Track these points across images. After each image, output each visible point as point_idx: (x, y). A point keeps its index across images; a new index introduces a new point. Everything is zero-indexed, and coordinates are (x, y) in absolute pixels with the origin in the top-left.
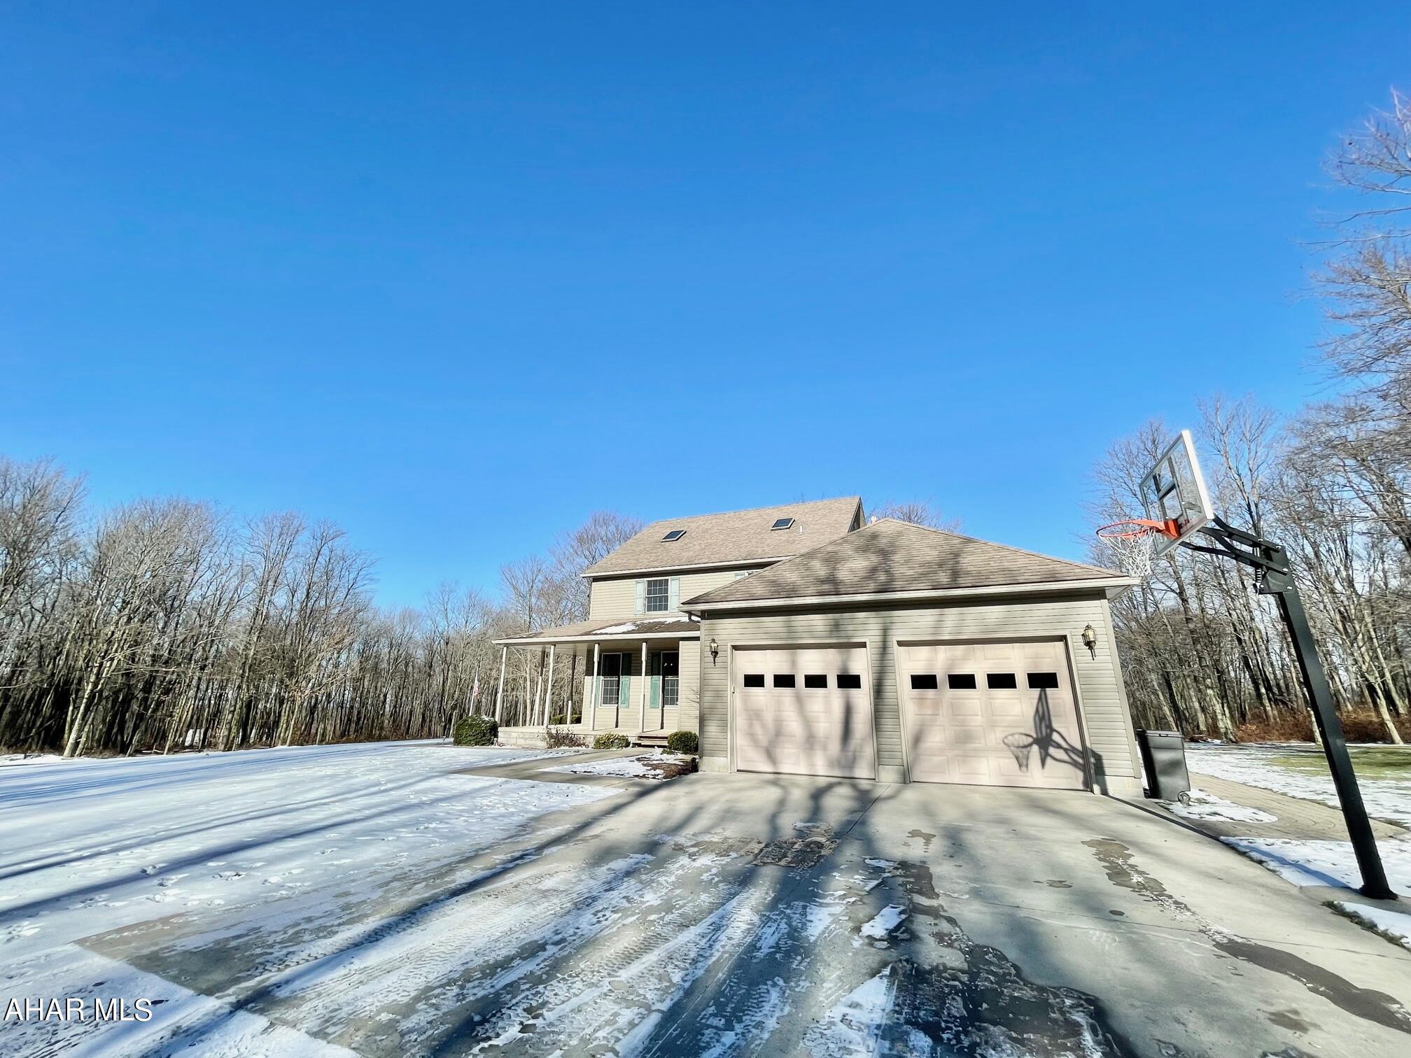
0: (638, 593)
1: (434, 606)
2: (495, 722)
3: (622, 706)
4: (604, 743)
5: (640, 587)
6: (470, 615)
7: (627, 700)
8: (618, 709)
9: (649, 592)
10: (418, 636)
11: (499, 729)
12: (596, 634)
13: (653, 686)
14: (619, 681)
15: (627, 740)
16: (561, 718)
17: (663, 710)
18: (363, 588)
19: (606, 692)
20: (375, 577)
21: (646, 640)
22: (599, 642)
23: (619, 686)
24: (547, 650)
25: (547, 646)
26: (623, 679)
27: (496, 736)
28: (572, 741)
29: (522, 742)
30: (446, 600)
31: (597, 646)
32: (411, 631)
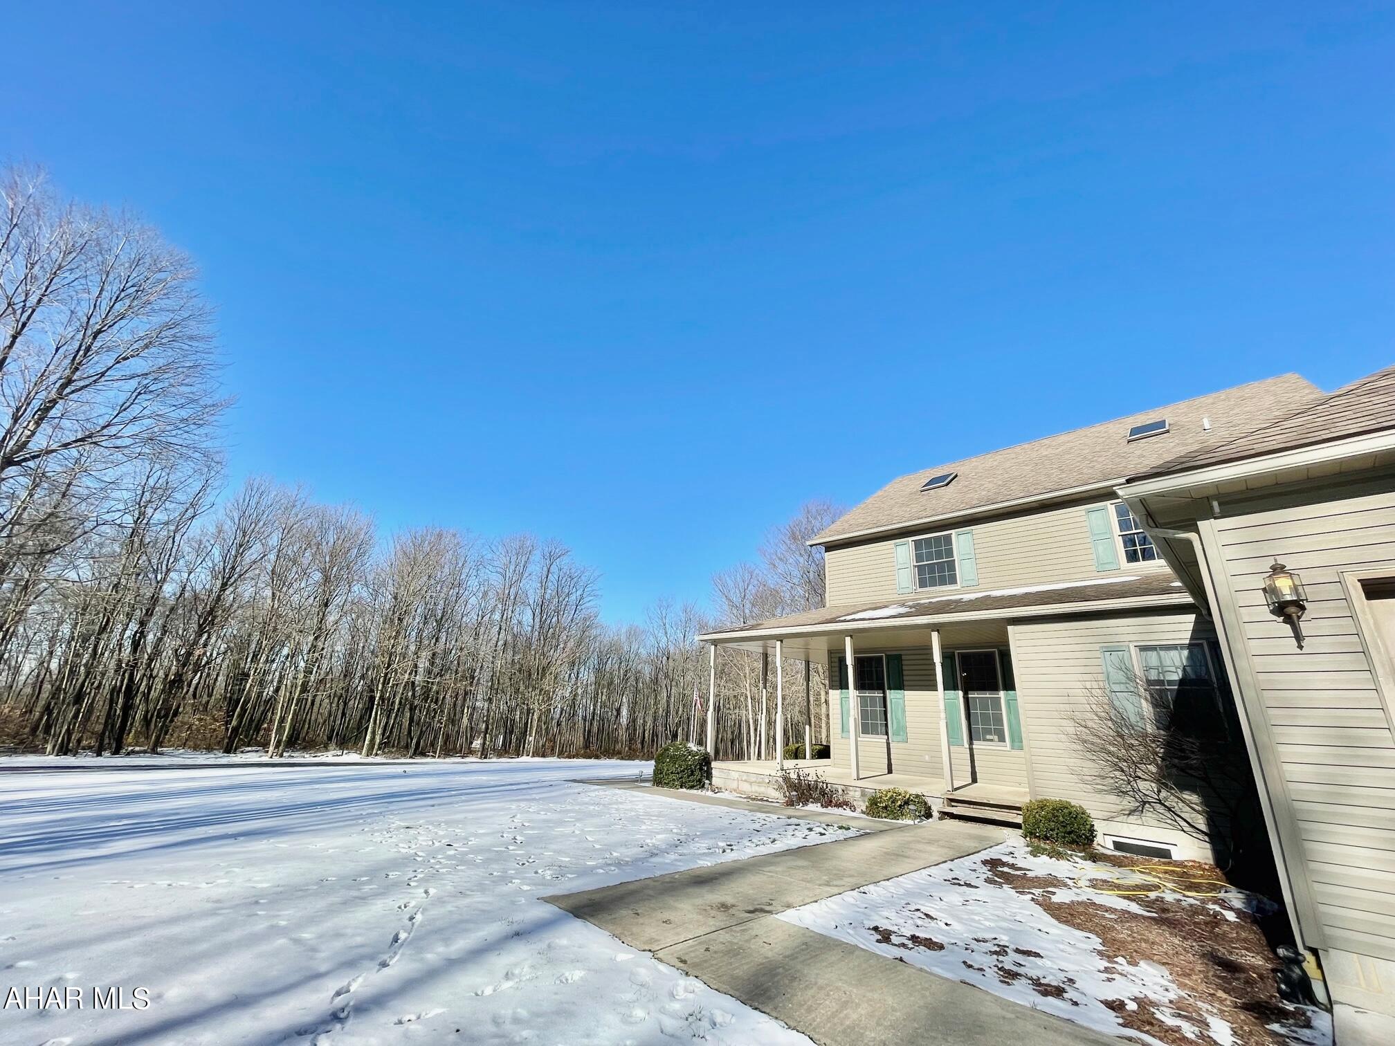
0: (900, 560)
1: (653, 621)
2: (707, 754)
3: (895, 738)
4: (886, 808)
5: (904, 551)
6: (688, 630)
7: (902, 729)
8: (888, 744)
9: (919, 558)
10: (643, 651)
11: (714, 764)
12: (845, 621)
13: (949, 709)
14: (885, 698)
15: (926, 803)
16: (797, 749)
17: (971, 750)
18: (589, 605)
19: (864, 714)
20: (599, 593)
21: (937, 627)
22: (851, 633)
23: (885, 706)
24: (770, 651)
25: (770, 643)
26: (892, 695)
27: (709, 776)
28: (824, 795)
29: (746, 787)
30: (664, 615)
31: (848, 640)
32: (637, 646)
